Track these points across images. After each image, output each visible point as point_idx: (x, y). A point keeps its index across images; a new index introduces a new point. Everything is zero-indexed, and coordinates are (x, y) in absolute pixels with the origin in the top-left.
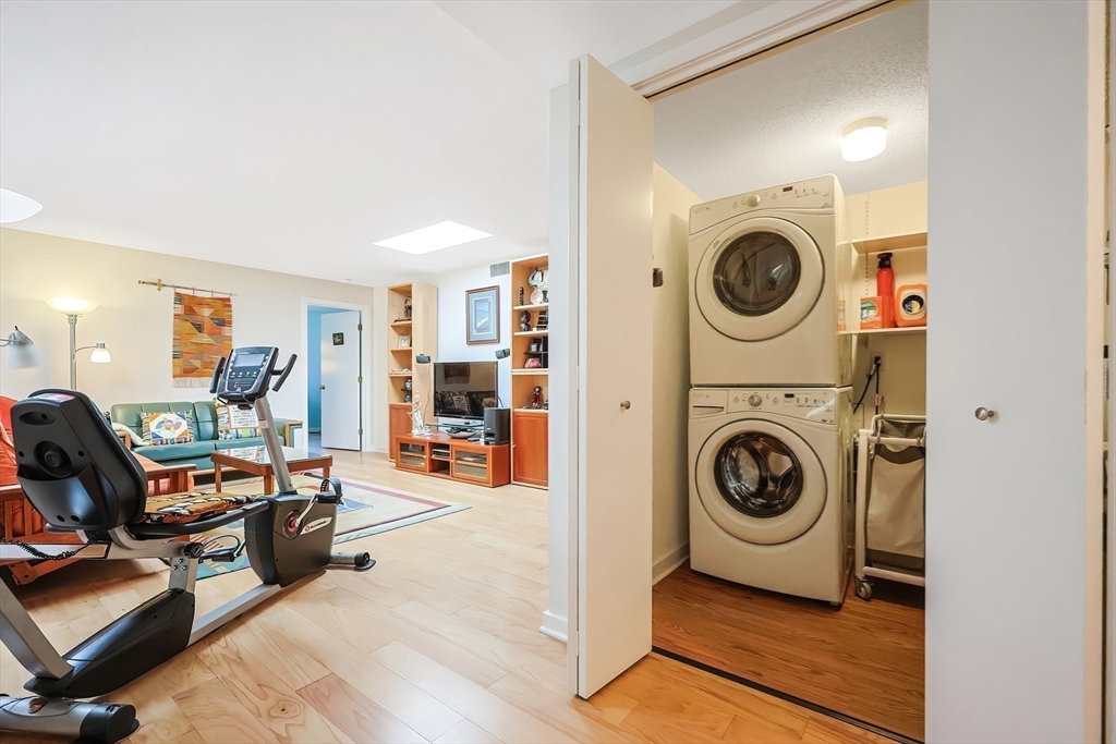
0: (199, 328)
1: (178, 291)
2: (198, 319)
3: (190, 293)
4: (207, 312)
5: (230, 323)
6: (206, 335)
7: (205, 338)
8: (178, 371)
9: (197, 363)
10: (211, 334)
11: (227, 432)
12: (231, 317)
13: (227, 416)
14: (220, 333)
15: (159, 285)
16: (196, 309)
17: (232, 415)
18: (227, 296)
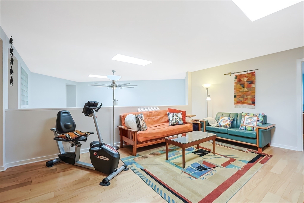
0: (243, 86)
1: (236, 74)
2: (242, 83)
3: (240, 74)
4: (245, 79)
5: (255, 82)
6: (245, 88)
7: (245, 90)
8: (236, 103)
9: (242, 99)
10: (247, 88)
11: (242, 127)
12: (255, 79)
13: (243, 120)
14: (250, 87)
15: (230, 74)
16: (242, 79)
17: (245, 120)
18: (253, 71)
